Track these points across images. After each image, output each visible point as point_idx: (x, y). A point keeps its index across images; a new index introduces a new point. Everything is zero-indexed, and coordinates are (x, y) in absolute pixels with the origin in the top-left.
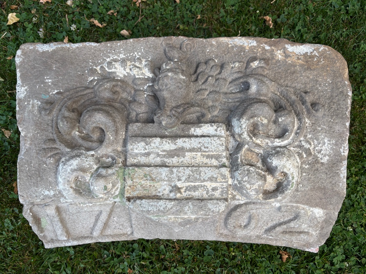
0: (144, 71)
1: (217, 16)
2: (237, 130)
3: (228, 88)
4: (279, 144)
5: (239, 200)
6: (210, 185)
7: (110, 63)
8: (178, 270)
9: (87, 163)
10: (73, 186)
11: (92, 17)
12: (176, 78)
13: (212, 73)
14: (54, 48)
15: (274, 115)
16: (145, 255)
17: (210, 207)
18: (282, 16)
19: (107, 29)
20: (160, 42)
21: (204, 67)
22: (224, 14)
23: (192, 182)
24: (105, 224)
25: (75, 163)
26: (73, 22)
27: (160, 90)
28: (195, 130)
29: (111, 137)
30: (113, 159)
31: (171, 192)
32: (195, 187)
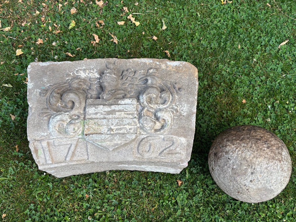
0: (95, 74)
1: (139, 51)
2: (141, 100)
3: (138, 83)
4: (162, 107)
5: (143, 134)
6: (128, 127)
7: (77, 71)
8: (116, 193)
9: (65, 118)
10: (57, 129)
11: (67, 52)
12: (111, 76)
13: (130, 75)
14: (48, 64)
15: (160, 94)
16: (96, 185)
17: (128, 137)
18: (175, 50)
19: (76, 58)
20: (104, 61)
21: (126, 72)
22: (143, 50)
23: (119, 126)
24: (73, 152)
25: (58, 117)
26: (56, 54)
27: (103, 82)
28: (121, 102)
29: (78, 105)
30: (78, 116)
31: (108, 131)
32: (120, 128)
